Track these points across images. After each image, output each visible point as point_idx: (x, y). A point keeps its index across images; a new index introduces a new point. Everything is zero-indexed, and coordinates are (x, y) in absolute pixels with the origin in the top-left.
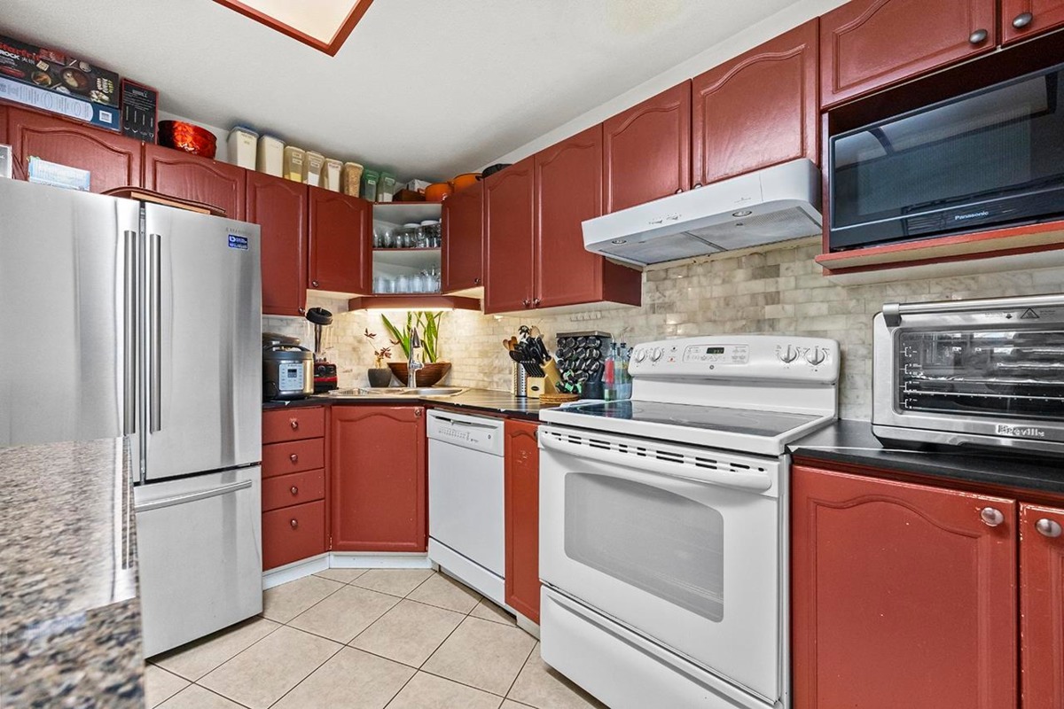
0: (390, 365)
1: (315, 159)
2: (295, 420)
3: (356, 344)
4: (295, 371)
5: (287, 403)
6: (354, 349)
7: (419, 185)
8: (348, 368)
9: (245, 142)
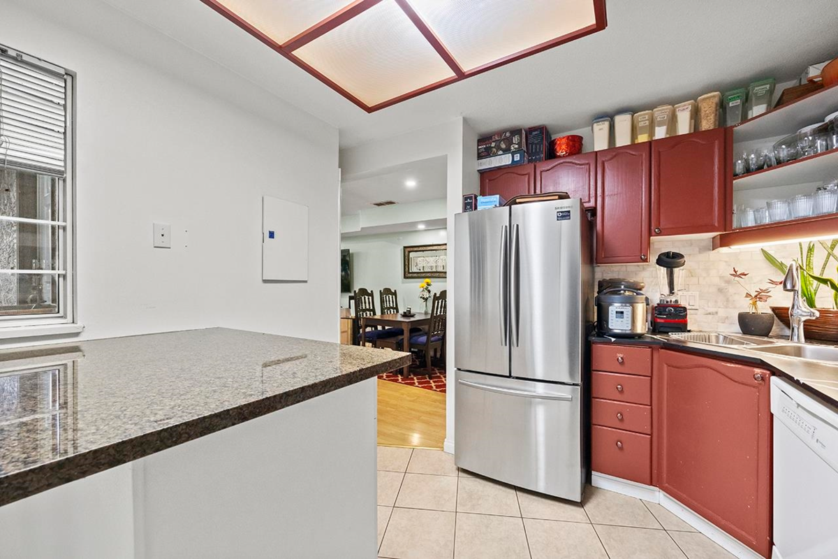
0: (774, 309)
1: (661, 113)
2: (622, 356)
3: (723, 285)
4: (622, 313)
5: (613, 339)
6: (720, 290)
7: (814, 72)
8: (713, 310)
9: (600, 129)
